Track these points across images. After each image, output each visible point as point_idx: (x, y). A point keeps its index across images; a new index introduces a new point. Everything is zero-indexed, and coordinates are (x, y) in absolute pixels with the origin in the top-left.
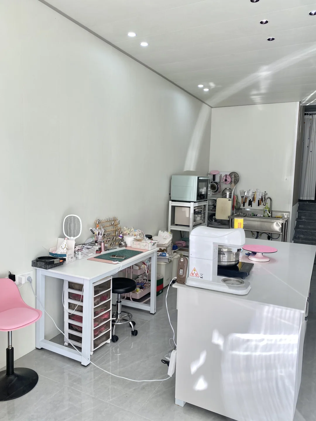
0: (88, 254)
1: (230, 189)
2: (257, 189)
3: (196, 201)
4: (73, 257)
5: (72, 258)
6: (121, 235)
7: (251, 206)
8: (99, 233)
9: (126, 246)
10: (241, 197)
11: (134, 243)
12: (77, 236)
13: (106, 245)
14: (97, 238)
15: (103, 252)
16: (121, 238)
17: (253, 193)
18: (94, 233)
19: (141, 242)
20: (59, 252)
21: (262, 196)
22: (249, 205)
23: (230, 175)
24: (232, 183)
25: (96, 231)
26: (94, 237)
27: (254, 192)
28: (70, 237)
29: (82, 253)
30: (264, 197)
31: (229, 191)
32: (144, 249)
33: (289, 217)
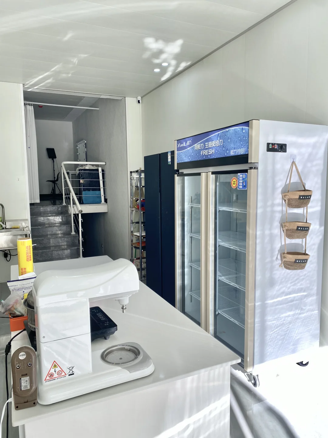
33: (28, 226)
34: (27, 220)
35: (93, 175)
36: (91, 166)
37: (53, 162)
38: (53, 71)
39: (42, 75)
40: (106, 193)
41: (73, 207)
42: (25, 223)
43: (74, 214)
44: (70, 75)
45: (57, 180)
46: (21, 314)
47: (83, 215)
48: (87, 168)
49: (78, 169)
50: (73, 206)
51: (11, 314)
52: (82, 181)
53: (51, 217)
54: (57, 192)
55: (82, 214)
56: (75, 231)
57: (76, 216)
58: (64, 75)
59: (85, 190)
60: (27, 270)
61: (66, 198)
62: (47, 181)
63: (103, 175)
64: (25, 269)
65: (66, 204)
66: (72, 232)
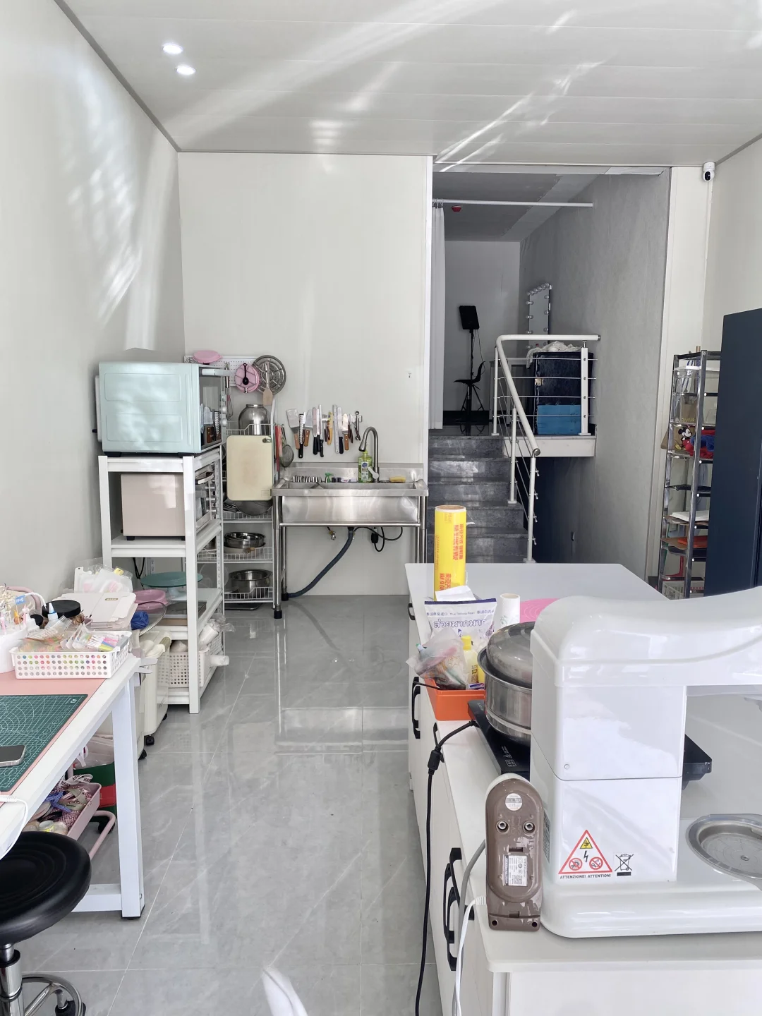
1: (261, 407)
2: (333, 406)
3: (198, 449)
7: (322, 456)
10: (289, 429)
11: (27, 660)
17: (324, 416)
19: (60, 649)
21: (349, 426)
22: (315, 453)
23: (258, 363)
24: (263, 390)
27: (327, 414)
30: (356, 428)
31: (261, 414)
33: (422, 478)
34: (421, 465)
35: (566, 365)
36: (562, 344)
37: (472, 338)
38: (506, 117)
39: (479, 129)
40: (594, 412)
41: (517, 442)
42: (418, 473)
43: (517, 459)
44: (544, 123)
45: (478, 379)
46: (460, 684)
47: (542, 462)
48: (553, 349)
49: (531, 352)
50: (516, 439)
51: (436, 679)
52: (538, 381)
53: (465, 463)
54: (475, 407)
55: (538, 459)
56: (518, 499)
57: (523, 463)
58: (531, 124)
59: (543, 402)
60: (453, 579)
61: (501, 421)
62: (457, 381)
63: (591, 365)
64: (449, 576)
65: (498, 434)
66: (509, 498)
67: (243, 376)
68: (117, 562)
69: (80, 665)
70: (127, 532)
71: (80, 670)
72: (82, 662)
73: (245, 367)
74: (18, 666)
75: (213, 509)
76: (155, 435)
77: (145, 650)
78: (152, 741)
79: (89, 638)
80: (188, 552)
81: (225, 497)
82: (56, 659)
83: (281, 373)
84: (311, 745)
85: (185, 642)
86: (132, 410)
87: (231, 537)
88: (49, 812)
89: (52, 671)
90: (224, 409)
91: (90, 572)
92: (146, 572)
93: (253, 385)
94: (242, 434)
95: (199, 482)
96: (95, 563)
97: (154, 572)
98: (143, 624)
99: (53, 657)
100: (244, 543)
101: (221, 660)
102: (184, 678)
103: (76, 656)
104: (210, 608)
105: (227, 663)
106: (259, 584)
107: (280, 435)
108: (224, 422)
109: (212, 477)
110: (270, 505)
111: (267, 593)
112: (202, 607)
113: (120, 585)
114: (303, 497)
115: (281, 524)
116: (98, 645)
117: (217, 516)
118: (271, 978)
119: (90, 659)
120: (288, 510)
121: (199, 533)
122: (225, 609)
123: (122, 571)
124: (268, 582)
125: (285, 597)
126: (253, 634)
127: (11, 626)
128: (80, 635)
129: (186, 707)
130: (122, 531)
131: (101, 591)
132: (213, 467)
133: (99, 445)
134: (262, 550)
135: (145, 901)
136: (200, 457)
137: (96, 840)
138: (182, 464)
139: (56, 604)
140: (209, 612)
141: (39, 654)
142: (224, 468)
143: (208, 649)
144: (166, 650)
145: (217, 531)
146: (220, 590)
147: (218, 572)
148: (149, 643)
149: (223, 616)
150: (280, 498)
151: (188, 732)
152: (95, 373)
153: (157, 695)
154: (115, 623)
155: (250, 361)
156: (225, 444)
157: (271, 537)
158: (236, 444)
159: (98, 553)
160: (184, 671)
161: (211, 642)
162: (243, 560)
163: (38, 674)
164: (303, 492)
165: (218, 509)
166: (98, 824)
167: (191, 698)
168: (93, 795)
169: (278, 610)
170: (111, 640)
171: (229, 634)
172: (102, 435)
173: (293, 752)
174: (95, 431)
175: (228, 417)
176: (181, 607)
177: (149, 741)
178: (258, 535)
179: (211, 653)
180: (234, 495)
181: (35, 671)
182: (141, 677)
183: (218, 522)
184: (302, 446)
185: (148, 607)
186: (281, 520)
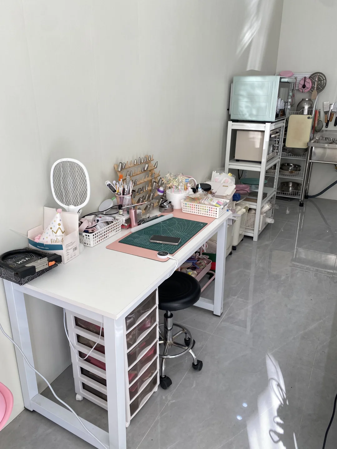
0: (107, 235)
1: (310, 100)
3: (274, 120)
4: (78, 248)
5: (75, 249)
6: (161, 189)
8: (124, 190)
9: (172, 209)
10: (323, 112)
11: (187, 205)
12: (81, 204)
13: (138, 211)
14: (122, 199)
15: (135, 229)
16: (161, 194)
18: (115, 191)
19: (200, 203)
20: (47, 239)
22: (335, 125)
23: (312, 77)
24: (312, 91)
25: (118, 186)
26: (116, 197)
28: (68, 205)
29: (96, 236)
31: (309, 104)
32: (206, 215)
67: (303, 84)
68: (231, 171)
69: (206, 211)
70: (236, 158)
71: (206, 213)
72: (208, 210)
73: (305, 79)
74: (183, 207)
75: (277, 150)
76: (254, 112)
77: (237, 210)
78: (235, 248)
79: (211, 200)
80: (262, 169)
81: (284, 146)
82: (198, 207)
83: (324, 81)
84: (308, 266)
85: (255, 210)
86: (246, 100)
87: (284, 165)
88: (191, 267)
89: (196, 211)
90: (290, 100)
91: (218, 174)
92: (243, 177)
93: (308, 88)
94: (298, 114)
95: (272, 136)
96: (221, 170)
97: (247, 177)
98: (238, 199)
99: (196, 206)
100: (290, 168)
101: (270, 221)
102: (252, 225)
103: (205, 207)
104: (268, 197)
105: (273, 222)
106: (295, 189)
107: (318, 115)
108: (289, 107)
109: (278, 134)
110: (306, 151)
111: (298, 194)
112: (265, 195)
113: (230, 180)
114: (325, 148)
115: (310, 161)
116: (214, 204)
117: (279, 154)
118: (270, 358)
119: (211, 209)
120: (315, 154)
121: (268, 161)
122: (276, 198)
123: (232, 175)
124: (299, 188)
125: (306, 197)
126: (288, 212)
127: (183, 191)
128: (208, 198)
129: (252, 238)
130: (234, 157)
131: (222, 182)
132: (280, 130)
133: (229, 116)
134: (298, 173)
135: (223, 310)
136: (274, 124)
137: (207, 282)
138: (265, 127)
139: (202, 185)
140: (268, 198)
141: (191, 203)
142: (286, 131)
143: (265, 214)
144: (246, 211)
145: (277, 161)
146: (275, 189)
147: (275, 181)
148: (239, 207)
149: (274, 201)
150: (312, 148)
151: (251, 248)
152: (231, 82)
153: (240, 230)
154: (226, 196)
155: (308, 76)
156: (288, 118)
157: (304, 167)
158: (294, 119)
159: (223, 166)
160: (253, 222)
161: (267, 212)
162: (288, 177)
163: (190, 212)
164: (324, 145)
165: (279, 151)
166: (209, 276)
167: (255, 234)
168: (208, 264)
169: (302, 203)
170: (220, 202)
171: (276, 209)
172: (231, 112)
173: (299, 268)
174: (228, 110)
175: (292, 105)
176: (256, 194)
177: (234, 248)
178: (298, 165)
179: (267, 216)
180: (289, 145)
181: (189, 210)
182: (234, 221)
183: (278, 156)
184: (328, 121)
185: (241, 192)
186: (310, 159)
